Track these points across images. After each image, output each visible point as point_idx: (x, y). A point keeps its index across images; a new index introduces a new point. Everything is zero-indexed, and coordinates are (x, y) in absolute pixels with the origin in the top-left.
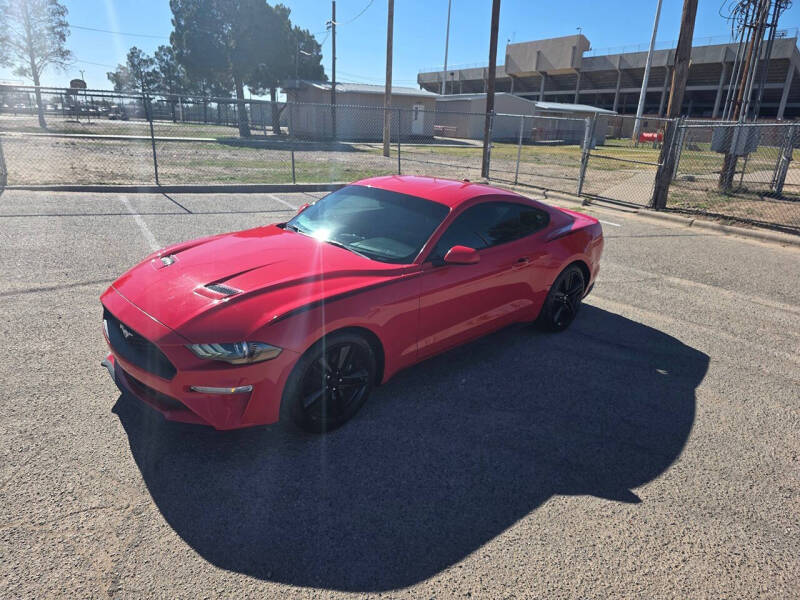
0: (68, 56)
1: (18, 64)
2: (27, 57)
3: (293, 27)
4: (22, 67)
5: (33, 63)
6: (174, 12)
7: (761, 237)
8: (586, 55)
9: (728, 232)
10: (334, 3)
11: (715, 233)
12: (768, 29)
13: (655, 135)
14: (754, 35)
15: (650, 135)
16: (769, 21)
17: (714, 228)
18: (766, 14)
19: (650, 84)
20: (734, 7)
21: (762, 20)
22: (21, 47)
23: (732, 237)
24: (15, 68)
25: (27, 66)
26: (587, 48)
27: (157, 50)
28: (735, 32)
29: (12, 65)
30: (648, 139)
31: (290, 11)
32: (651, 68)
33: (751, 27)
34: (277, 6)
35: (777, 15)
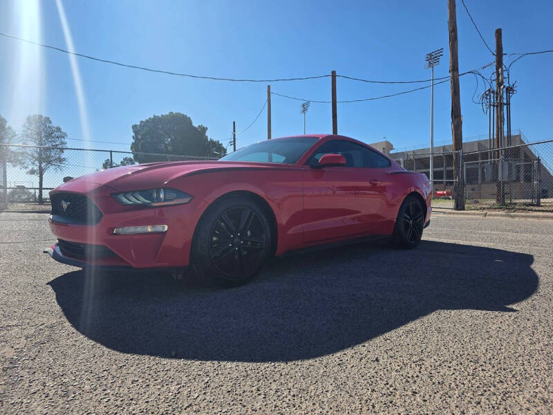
0: (64, 162)
1: (30, 167)
2: (37, 163)
3: (209, 140)
4: (32, 169)
5: (40, 167)
6: (135, 132)
7: (538, 217)
8: (391, 152)
9: (513, 217)
10: (234, 123)
11: (504, 218)
12: (505, 107)
13: (445, 192)
14: (497, 110)
15: (441, 192)
16: (505, 101)
17: (502, 216)
18: (501, 98)
19: (435, 166)
20: (481, 96)
21: (500, 100)
22: (34, 157)
23: (517, 219)
24: (28, 170)
25: (36, 168)
26: (392, 148)
27: (122, 160)
28: (485, 110)
29: (26, 168)
30: (440, 195)
31: (207, 129)
32: (434, 158)
33: (494, 106)
34: (199, 126)
35: (508, 98)
